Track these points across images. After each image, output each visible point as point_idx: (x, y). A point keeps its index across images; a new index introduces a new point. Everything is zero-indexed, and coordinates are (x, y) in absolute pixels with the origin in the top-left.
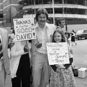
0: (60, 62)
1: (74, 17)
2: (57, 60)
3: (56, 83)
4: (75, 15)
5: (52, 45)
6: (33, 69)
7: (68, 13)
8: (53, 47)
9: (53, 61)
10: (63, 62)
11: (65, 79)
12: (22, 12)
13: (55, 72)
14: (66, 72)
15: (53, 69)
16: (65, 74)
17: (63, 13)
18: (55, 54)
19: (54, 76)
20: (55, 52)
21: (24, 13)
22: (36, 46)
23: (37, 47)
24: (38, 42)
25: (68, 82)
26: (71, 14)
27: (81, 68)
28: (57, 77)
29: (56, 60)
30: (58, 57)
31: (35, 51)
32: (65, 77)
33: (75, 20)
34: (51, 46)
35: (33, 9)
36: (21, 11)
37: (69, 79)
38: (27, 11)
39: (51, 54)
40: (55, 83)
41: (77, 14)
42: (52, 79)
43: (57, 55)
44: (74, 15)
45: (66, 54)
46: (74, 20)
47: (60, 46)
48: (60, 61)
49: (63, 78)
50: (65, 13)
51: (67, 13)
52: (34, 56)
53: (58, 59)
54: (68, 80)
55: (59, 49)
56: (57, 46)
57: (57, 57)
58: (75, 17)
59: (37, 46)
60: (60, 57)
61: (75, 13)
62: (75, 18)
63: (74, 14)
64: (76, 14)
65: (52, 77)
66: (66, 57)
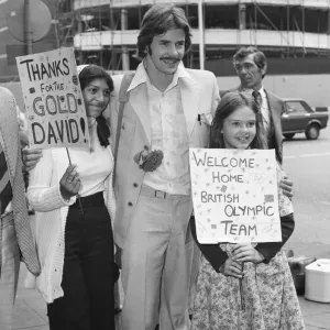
0: (243, 232)
1: (285, 44)
2: (229, 225)
3: (221, 317)
4: (291, 33)
5: (213, 160)
6: (123, 258)
7: (262, 26)
8: (215, 169)
9: (214, 227)
10: (252, 232)
11: (258, 305)
12: (69, 20)
13: (218, 271)
14: (264, 276)
15: (206, 261)
16: (260, 283)
17: (241, 26)
18: (222, 198)
19: (214, 289)
20: (224, 188)
21: (80, 26)
22: (137, 161)
23: (142, 167)
24: (146, 148)
25: (272, 316)
26: (273, 29)
27: (318, 261)
28: (227, 295)
29: (227, 222)
30: (234, 212)
31: (135, 185)
32: (258, 296)
33: (291, 56)
34: (208, 162)
35: (115, 9)
36: (66, 16)
37: (275, 306)
38: (89, 18)
39: (206, 197)
40: (216, 318)
41: (301, 30)
42: (202, 302)
43: (232, 204)
44: (284, 33)
45: (269, 198)
46: (286, 55)
47: (243, 165)
48: (243, 228)
49: (252, 300)
50: (248, 28)
51: (259, 28)
52: (130, 204)
53: (233, 218)
54: (270, 310)
55: (238, 179)
56: (234, 163)
57: (230, 211)
58: (291, 44)
59: (141, 162)
60: (243, 210)
61: (293, 28)
62: (291, 48)
63: (285, 29)
64: (296, 30)
65: (204, 293)
66: (266, 213)
